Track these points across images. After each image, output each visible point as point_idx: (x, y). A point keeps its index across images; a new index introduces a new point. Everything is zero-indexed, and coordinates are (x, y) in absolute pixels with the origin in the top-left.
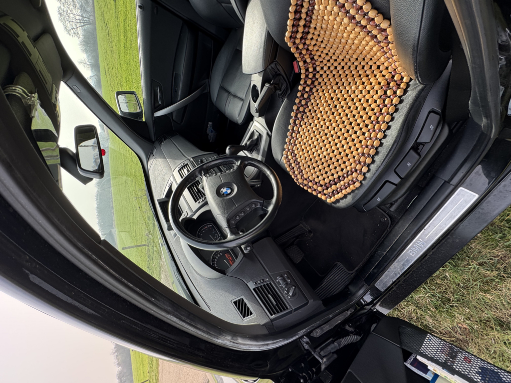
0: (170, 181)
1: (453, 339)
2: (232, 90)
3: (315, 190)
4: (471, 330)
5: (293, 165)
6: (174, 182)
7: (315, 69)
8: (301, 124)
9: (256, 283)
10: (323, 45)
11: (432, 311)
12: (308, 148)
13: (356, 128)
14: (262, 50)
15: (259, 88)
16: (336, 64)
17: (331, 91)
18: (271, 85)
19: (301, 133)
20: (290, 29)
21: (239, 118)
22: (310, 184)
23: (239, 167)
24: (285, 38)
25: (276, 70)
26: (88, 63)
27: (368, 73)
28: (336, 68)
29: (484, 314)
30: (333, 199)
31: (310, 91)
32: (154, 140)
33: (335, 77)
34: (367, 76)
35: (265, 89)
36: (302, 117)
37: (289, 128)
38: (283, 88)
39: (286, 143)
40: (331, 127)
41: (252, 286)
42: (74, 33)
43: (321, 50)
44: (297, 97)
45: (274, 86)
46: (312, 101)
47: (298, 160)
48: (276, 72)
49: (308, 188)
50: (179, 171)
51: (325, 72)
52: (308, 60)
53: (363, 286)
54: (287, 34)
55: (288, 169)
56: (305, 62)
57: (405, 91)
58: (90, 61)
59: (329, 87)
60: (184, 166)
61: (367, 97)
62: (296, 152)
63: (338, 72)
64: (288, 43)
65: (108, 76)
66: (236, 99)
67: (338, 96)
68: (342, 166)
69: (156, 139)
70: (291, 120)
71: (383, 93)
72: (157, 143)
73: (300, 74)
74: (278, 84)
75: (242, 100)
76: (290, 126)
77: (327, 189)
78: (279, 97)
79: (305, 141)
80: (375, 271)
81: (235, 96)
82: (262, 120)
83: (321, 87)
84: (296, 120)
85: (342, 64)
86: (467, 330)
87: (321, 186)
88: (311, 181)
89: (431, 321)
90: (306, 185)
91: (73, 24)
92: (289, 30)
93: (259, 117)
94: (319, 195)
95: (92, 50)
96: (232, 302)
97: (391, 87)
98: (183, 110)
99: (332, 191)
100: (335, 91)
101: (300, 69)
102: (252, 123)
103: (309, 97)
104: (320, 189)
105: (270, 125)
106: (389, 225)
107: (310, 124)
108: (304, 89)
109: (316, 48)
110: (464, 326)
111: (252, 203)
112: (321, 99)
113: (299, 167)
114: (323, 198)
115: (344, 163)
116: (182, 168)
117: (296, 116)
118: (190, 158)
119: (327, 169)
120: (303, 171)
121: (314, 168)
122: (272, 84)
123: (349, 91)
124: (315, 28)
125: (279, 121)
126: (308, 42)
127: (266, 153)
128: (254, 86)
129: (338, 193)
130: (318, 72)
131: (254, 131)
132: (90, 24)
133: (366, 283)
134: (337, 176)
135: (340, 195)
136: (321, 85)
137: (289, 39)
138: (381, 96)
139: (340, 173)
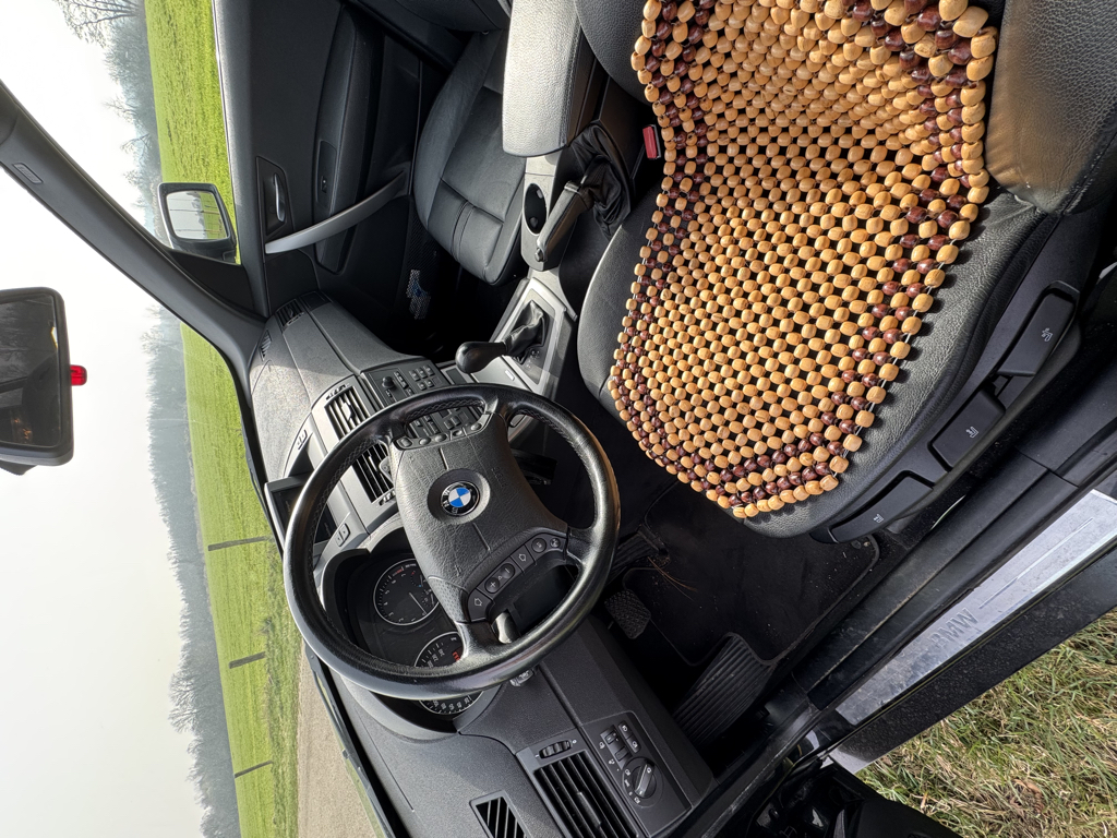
0: (302, 432)
1: (1002, 814)
2: (471, 193)
3: (698, 479)
4: (1046, 798)
5: (637, 406)
6: (314, 436)
7: (702, 151)
8: (662, 297)
9: (542, 756)
10: (734, 86)
11: (951, 747)
12: (680, 365)
13: (822, 322)
14: (560, 90)
15: (547, 195)
16: (762, 140)
17: (749, 215)
18: (581, 188)
19: (661, 322)
20: (649, 30)
21: (492, 269)
22: (685, 461)
23: (495, 418)
24: (633, 58)
25: (597, 148)
26: (127, 107)
27: (858, 169)
28: (762, 150)
29: (1082, 763)
30: (750, 510)
31: (686, 209)
32: (265, 315)
33: (760, 175)
34: (857, 178)
35: (564, 198)
36: (664, 277)
37: (628, 306)
38: (612, 196)
39: (618, 345)
40: (750, 314)
41: (531, 762)
42: (92, 34)
43: (726, 98)
44: (652, 225)
45: (590, 192)
46: (693, 237)
47: (653, 394)
48: (594, 155)
49: (678, 471)
50: (327, 408)
51: (731, 160)
52: (688, 126)
53: (803, 709)
54: (638, 45)
55: (623, 415)
56: (678, 130)
57: (975, 229)
58: (130, 102)
59: (740, 203)
60: (342, 395)
61: (855, 236)
62: (645, 372)
63: (769, 162)
64: (640, 74)
65: (175, 141)
66: (483, 221)
67: (769, 228)
68: (780, 423)
69: (272, 313)
70: (633, 284)
71: (906, 229)
72: (273, 324)
73: (662, 161)
74: (599, 187)
75: (497, 220)
76: (629, 301)
77: (734, 480)
78: (599, 222)
79: (671, 343)
80: (840, 676)
81: (479, 210)
82: (552, 278)
83: (719, 201)
84: (647, 286)
85: (782, 141)
86: (1037, 796)
87: (717, 470)
88: (688, 454)
89: (948, 767)
90: (672, 462)
91: (89, 13)
92: (645, 34)
93: (545, 269)
94: (710, 495)
95: (135, 78)
96: (474, 804)
97: (931, 216)
98: (345, 239)
99: (748, 487)
100: (758, 215)
101: (663, 149)
102: (523, 282)
103: (683, 228)
104: (713, 478)
105: (574, 292)
106: (875, 559)
107: (687, 301)
108: (671, 203)
109: (714, 93)
110: (1031, 786)
111: (535, 538)
112: (720, 233)
113: (655, 414)
114: (722, 502)
115: (786, 414)
116: (336, 399)
117: (647, 275)
118: (358, 371)
119: (733, 427)
120: (666, 426)
121: (697, 421)
122: (585, 185)
123: (802, 217)
124: (721, 33)
125: (600, 286)
126: (694, 74)
127: (561, 365)
128: (534, 189)
129: (767, 497)
130: (712, 159)
131: (529, 305)
132: (130, 15)
133: (812, 701)
134: (764, 450)
135: (773, 503)
136: (719, 195)
137: (643, 60)
138: (899, 237)
139: (773, 443)
